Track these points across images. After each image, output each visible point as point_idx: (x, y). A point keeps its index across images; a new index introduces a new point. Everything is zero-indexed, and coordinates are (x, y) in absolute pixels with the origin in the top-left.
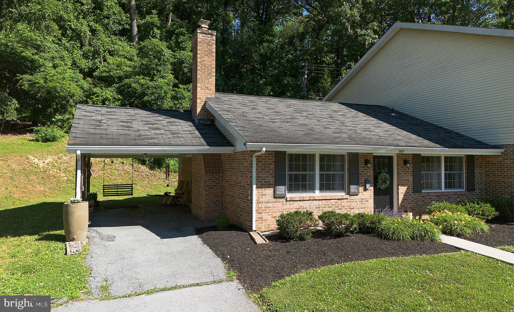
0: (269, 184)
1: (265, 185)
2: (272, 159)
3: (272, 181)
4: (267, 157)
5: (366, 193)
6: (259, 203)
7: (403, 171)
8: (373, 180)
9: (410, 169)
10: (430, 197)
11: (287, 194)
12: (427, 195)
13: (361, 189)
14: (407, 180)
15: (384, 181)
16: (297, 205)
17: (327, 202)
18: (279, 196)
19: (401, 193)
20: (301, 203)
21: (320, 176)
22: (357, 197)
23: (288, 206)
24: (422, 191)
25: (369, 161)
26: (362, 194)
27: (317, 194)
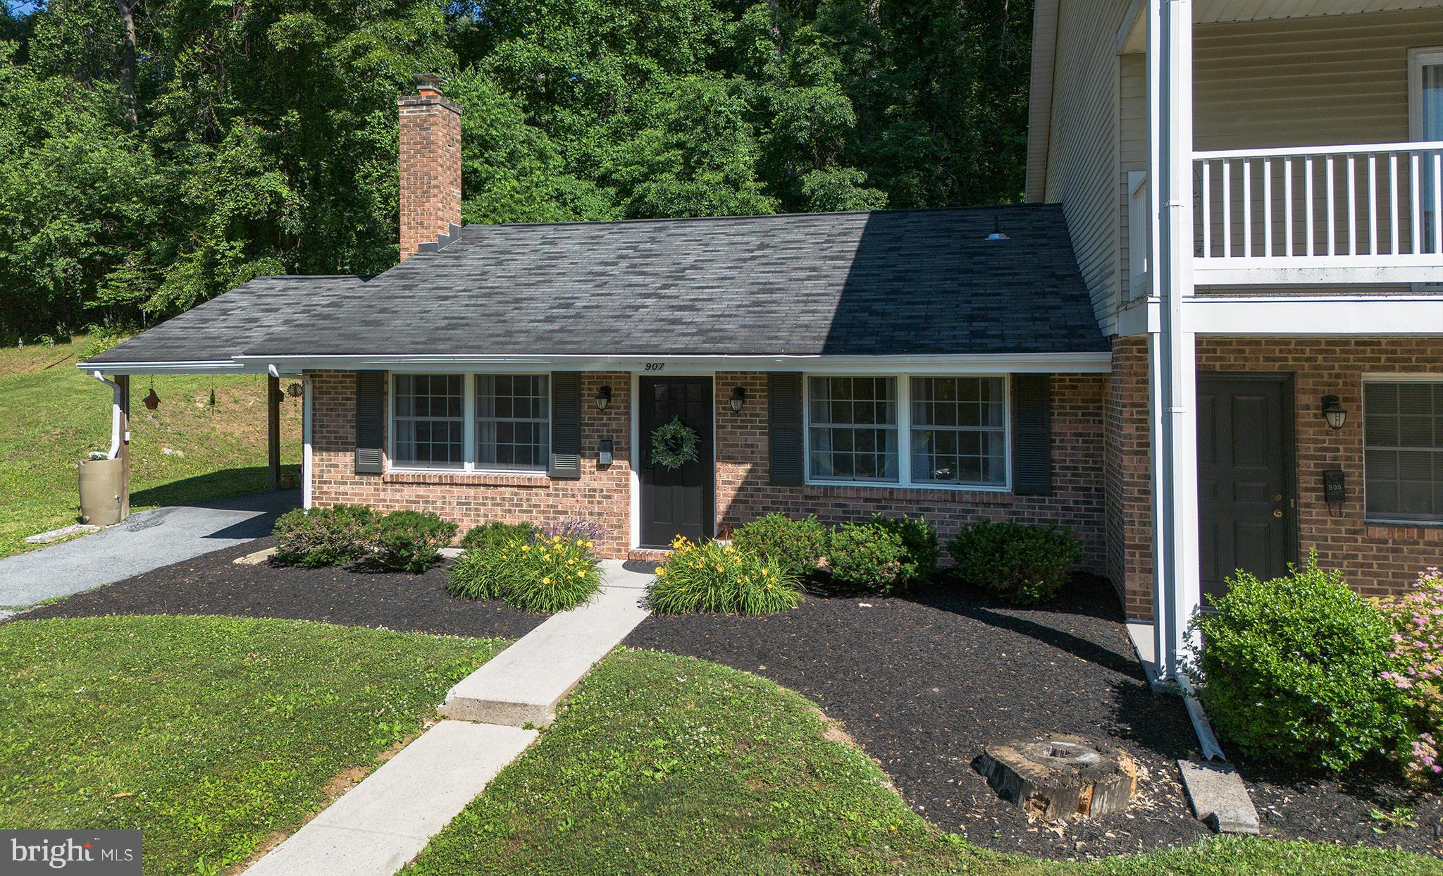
0: (346, 443)
1: (337, 443)
2: (353, 388)
3: (351, 436)
4: (340, 382)
5: (603, 475)
6: (320, 481)
7: (732, 421)
8: (629, 443)
9: (757, 415)
10: (841, 501)
11: (389, 467)
12: (825, 496)
13: (587, 464)
14: (747, 446)
15: (675, 446)
16: (409, 492)
17: (490, 492)
18: (367, 471)
19: (724, 482)
20: (421, 490)
21: (480, 427)
22: (578, 484)
23: (389, 494)
24: (808, 481)
25: (606, 393)
26: (591, 476)
27: (468, 470)
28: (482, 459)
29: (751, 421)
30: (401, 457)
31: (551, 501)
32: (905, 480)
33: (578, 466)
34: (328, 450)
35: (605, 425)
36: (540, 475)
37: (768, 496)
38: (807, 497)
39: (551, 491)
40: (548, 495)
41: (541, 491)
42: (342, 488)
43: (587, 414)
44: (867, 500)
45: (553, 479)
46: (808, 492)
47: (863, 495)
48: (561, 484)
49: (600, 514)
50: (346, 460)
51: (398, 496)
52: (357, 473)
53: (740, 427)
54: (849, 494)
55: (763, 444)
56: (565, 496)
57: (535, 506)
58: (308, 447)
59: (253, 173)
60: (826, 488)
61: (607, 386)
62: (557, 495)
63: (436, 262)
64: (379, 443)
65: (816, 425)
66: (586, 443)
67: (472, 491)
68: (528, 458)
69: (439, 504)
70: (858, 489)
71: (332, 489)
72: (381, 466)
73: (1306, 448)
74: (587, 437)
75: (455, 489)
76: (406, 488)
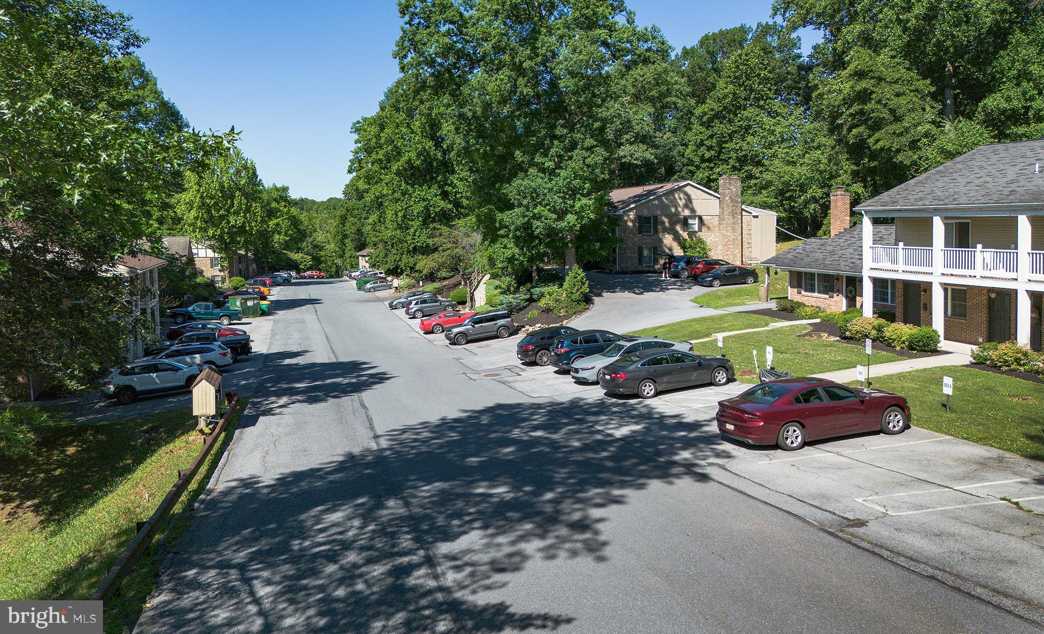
0: (796, 287)
1: (794, 286)
2: (797, 275)
3: (796, 285)
4: (795, 273)
5: (838, 297)
7: (859, 287)
8: (843, 291)
10: (877, 307)
11: (803, 292)
13: (835, 295)
15: (851, 292)
17: (819, 299)
18: (799, 293)
19: (858, 301)
20: (807, 298)
21: (819, 285)
22: (834, 299)
26: (836, 298)
27: (816, 294)
28: (819, 292)
30: (806, 290)
33: (833, 295)
34: (793, 288)
35: (838, 286)
36: (827, 296)
41: (827, 300)
42: (795, 296)
43: (836, 284)
45: (829, 297)
48: (831, 299)
49: (837, 306)
50: (796, 290)
51: (803, 299)
52: (797, 294)
57: (826, 303)
58: (790, 288)
61: (838, 278)
62: (830, 301)
64: (801, 287)
66: (835, 290)
67: (816, 299)
68: (826, 293)
69: (811, 301)
71: (792, 296)
72: (801, 292)
75: (813, 298)
76: (805, 297)
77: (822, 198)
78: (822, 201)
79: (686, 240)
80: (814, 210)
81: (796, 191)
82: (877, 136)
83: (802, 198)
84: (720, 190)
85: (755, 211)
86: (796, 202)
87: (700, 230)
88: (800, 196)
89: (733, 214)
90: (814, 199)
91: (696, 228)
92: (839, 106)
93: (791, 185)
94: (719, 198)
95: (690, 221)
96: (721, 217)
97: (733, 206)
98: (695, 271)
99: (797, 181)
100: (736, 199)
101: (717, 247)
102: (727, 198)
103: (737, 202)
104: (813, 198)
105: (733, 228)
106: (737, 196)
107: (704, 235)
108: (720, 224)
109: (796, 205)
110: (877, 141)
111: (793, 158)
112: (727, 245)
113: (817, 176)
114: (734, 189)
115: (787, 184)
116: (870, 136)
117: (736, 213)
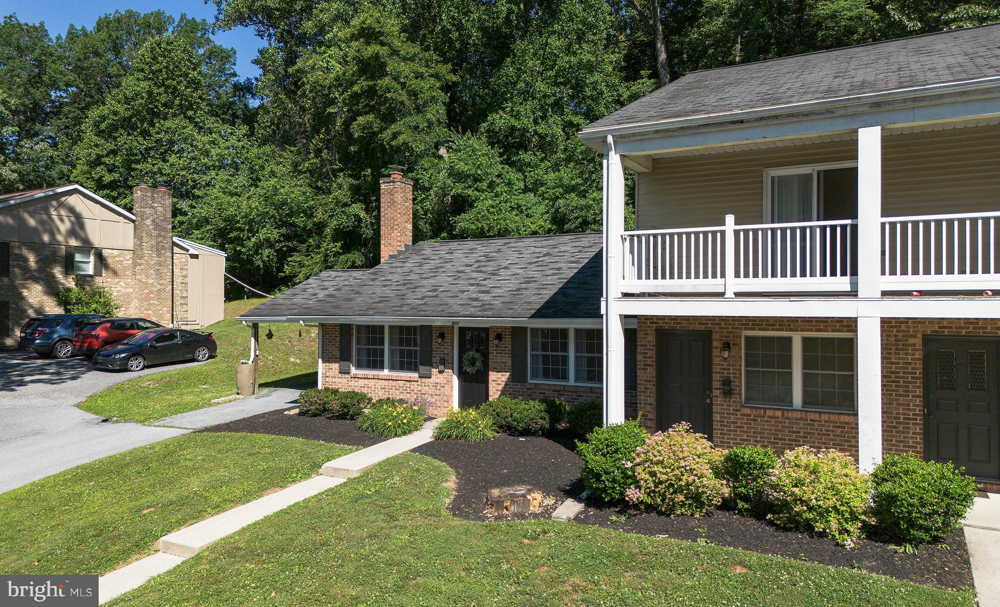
0: (336, 359)
1: (332, 359)
2: (338, 332)
3: (338, 355)
4: (334, 328)
5: (441, 376)
6: (325, 376)
7: (496, 350)
8: (453, 360)
9: (507, 347)
10: (542, 391)
11: (353, 370)
12: (536, 388)
13: (435, 371)
14: (503, 363)
15: (473, 362)
16: (362, 382)
17: (394, 383)
18: (344, 372)
19: (493, 381)
20: (366, 381)
21: (392, 352)
22: (431, 380)
23: (353, 383)
24: (530, 381)
25: (442, 336)
26: (436, 376)
27: (386, 372)
28: (392, 368)
29: (505, 350)
30: (359, 366)
31: (419, 388)
32: (572, 381)
33: (431, 371)
34: (328, 362)
35: (442, 351)
36: (415, 375)
37: (511, 388)
38: (528, 389)
39: (419, 383)
40: (418, 385)
41: (415, 383)
42: (334, 380)
43: (435, 346)
44: (554, 391)
45: (420, 377)
46: (528, 386)
47: (552, 388)
48: (424, 380)
49: (440, 395)
50: (335, 366)
51: (356, 384)
52: (340, 373)
53: (500, 353)
54: (546, 387)
55: (509, 362)
56: (425, 386)
57: (413, 390)
58: (320, 361)
59: (346, 205)
60: (536, 384)
61: (443, 333)
62: (422, 386)
63: (394, 265)
64: (349, 359)
65: (533, 353)
66: (434, 360)
67: (386, 383)
68: (412, 368)
69: (373, 389)
70: (550, 385)
71: (329, 379)
72: (349, 369)
73: (716, 368)
74: (435, 357)
75: (380, 381)
76: (360, 380)
77: (279, 241)
78: (278, 246)
79: (69, 290)
80: (268, 257)
81: (243, 230)
82: (394, 128)
83: (253, 240)
84: (137, 208)
85: (193, 247)
86: (243, 246)
87: (98, 273)
88: (249, 238)
89: (158, 249)
90: (269, 243)
91: (90, 269)
92: (330, 88)
93: (238, 222)
94: (133, 221)
95: (78, 257)
96: (136, 253)
97: (159, 236)
98: (90, 343)
99: (246, 216)
100: (164, 224)
101: (129, 303)
102: (148, 222)
103: (165, 230)
104: (267, 240)
105: (158, 273)
106: (165, 220)
107: (104, 281)
108: (135, 264)
109: (243, 250)
110: (395, 136)
111: (236, 188)
112: (147, 298)
113: (272, 212)
114: (160, 209)
115: (230, 221)
116: (382, 130)
117: (164, 248)
